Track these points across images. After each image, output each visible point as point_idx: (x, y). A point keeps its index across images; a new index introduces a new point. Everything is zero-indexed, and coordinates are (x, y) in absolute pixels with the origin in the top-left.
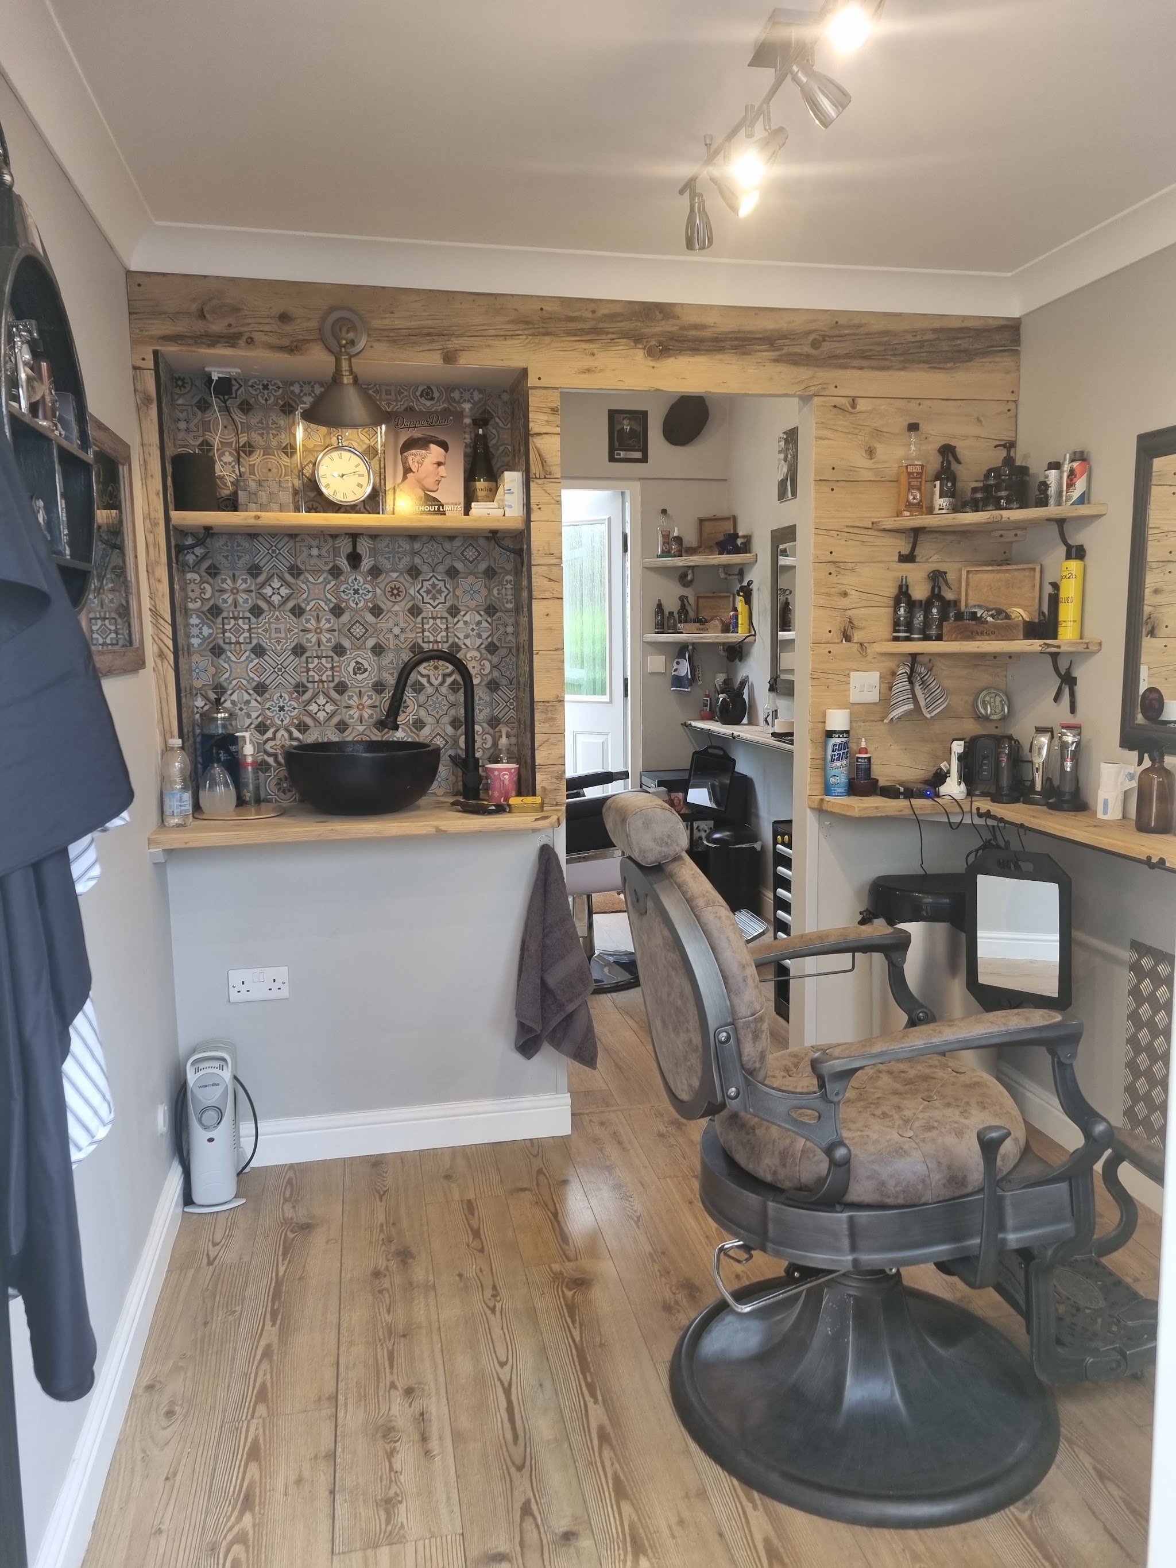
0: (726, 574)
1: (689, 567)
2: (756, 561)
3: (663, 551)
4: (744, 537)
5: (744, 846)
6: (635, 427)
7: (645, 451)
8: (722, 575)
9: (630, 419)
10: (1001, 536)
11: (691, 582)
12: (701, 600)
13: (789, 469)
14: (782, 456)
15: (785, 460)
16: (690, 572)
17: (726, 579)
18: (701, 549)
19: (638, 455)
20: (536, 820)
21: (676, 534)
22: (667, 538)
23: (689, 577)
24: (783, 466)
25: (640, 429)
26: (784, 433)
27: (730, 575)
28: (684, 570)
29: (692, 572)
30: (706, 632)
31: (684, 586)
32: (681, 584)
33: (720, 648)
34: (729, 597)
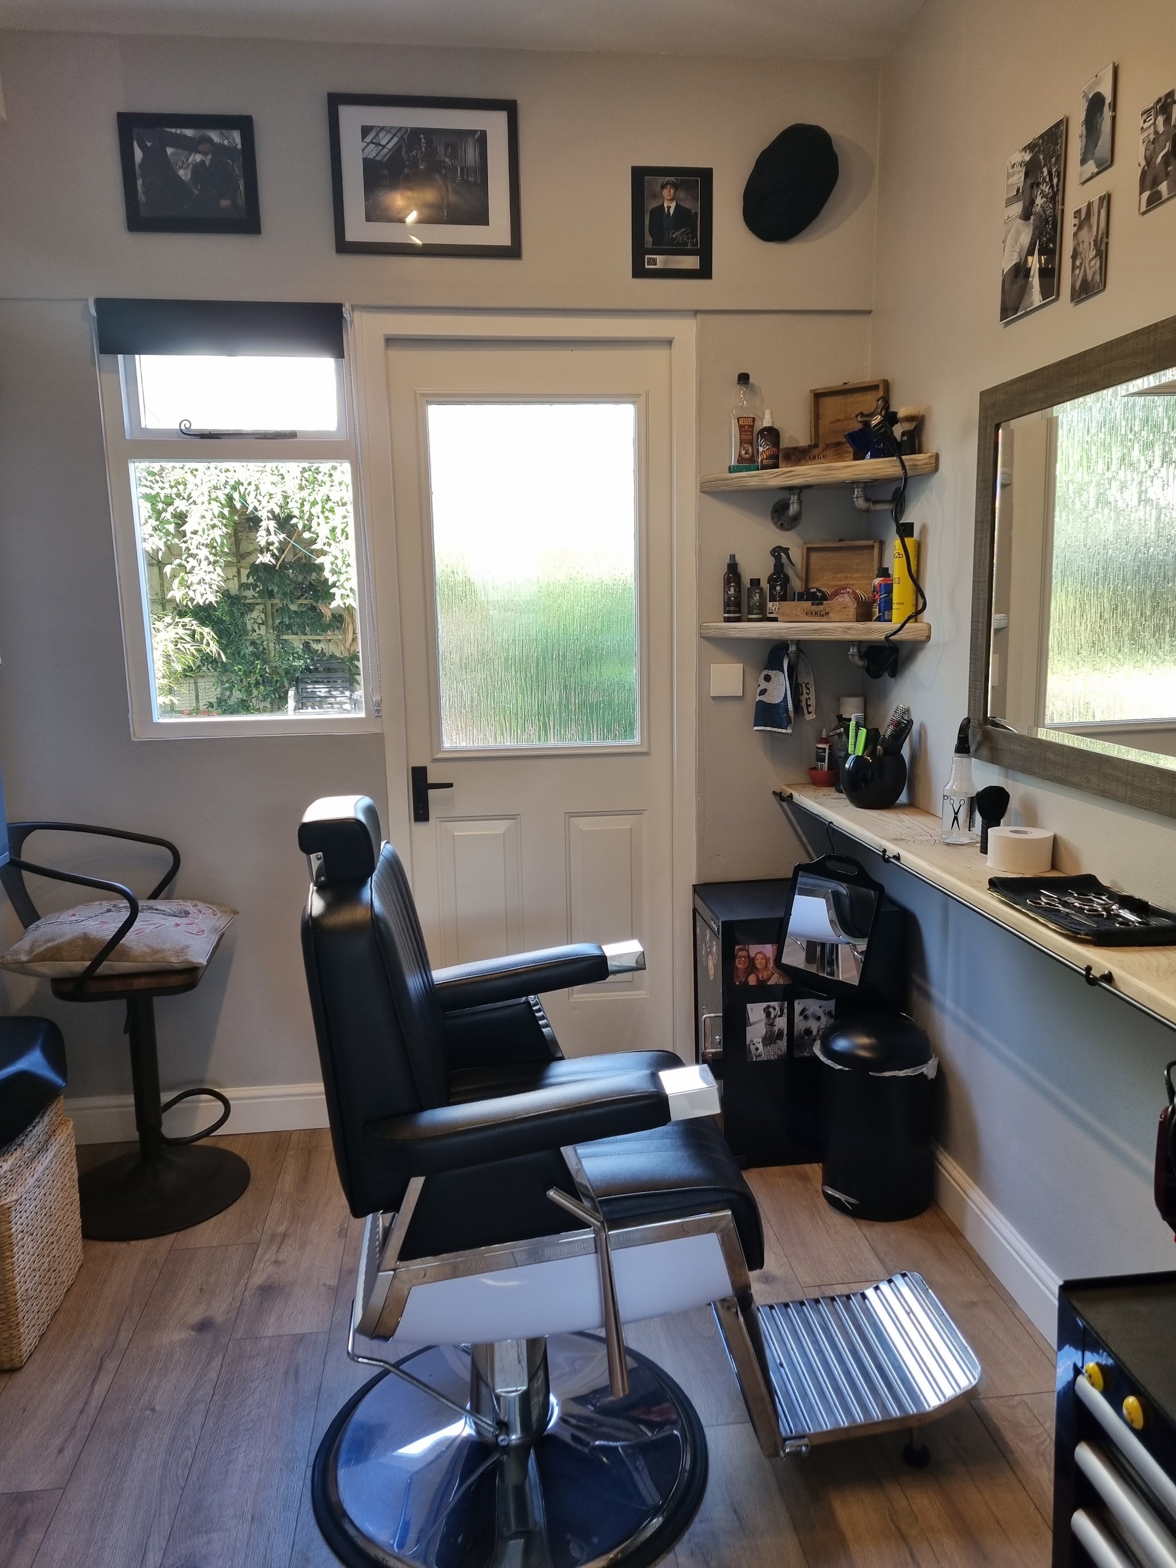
0: (867, 500)
1: (791, 489)
2: (936, 468)
3: (741, 459)
4: (910, 419)
5: (901, 1073)
6: (687, 205)
7: (705, 254)
8: (861, 503)
9: (676, 186)
11: (796, 519)
12: (815, 556)
13: (1038, 234)
14: (1018, 208)
15: (1026, 216)
16: (794, 498)
17: (867, 511)
18: (815, 452)
19: (691, 262)
21: (767, 423)
22: (748, 431)
23: (793, 509)
24: (1018, 233)
25: (696, 207)
26: (1025, 149)
27: (875, 502)
28: (783, 495)
29: (799, 499)
30: (825, 619)
31: (782, 527)
32: (776, 524)
33: (853, 650)
34: (872, 547)
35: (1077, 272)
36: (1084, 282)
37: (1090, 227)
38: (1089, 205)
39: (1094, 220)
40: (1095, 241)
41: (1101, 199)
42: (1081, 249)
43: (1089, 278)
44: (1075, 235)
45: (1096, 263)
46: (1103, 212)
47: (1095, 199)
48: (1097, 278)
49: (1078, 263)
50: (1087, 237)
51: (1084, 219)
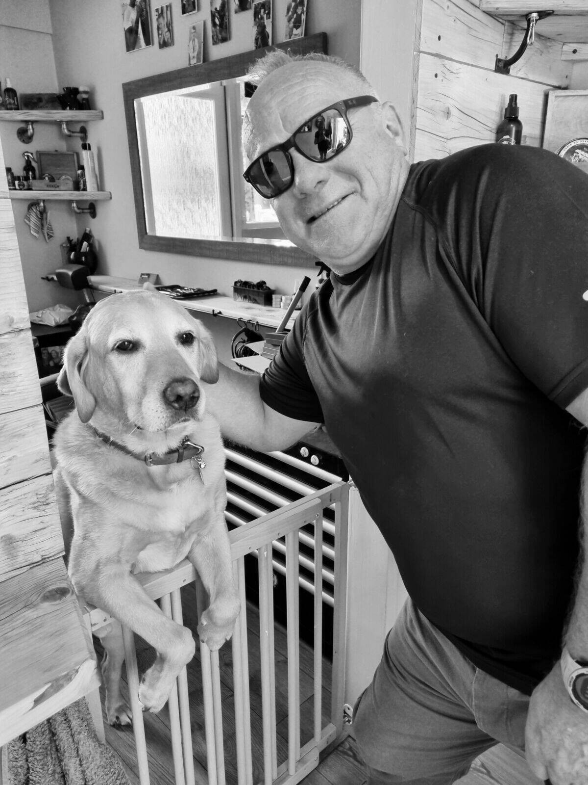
0: (69, 131)
1: (27, 122)
2: (102, 118)
4: (85, 92)
8: (66, 132)
10: (575, 52)
11: (31, 138)
12: (43, 158)
13: (139, 15)
15: (132, 5)
16: (30, 127)
17: (70, 136)
20: (37, 702)
23: (30, 132)
27: (73, 132)
28: (23, 125)
29: (32, 127)
30: (57, 189)
31: (24, 141)
32: (20, 139)
33: (75, 205)
34: (73, 155)
35: (160, 36)
36: (164, 41)
37: (164, 18)
38: (162, 8)
39: (165, 15)
40: (167, 24)
41: (167, 7)
42: (161, 26)
43: (166, 40)
44: (157, 19)
45: (168, 34)
46: (169, 12)
47: (164, 6)
48: (170, 41)
49: (160, 32)
50: (163, 22)
51: (161, 14)
